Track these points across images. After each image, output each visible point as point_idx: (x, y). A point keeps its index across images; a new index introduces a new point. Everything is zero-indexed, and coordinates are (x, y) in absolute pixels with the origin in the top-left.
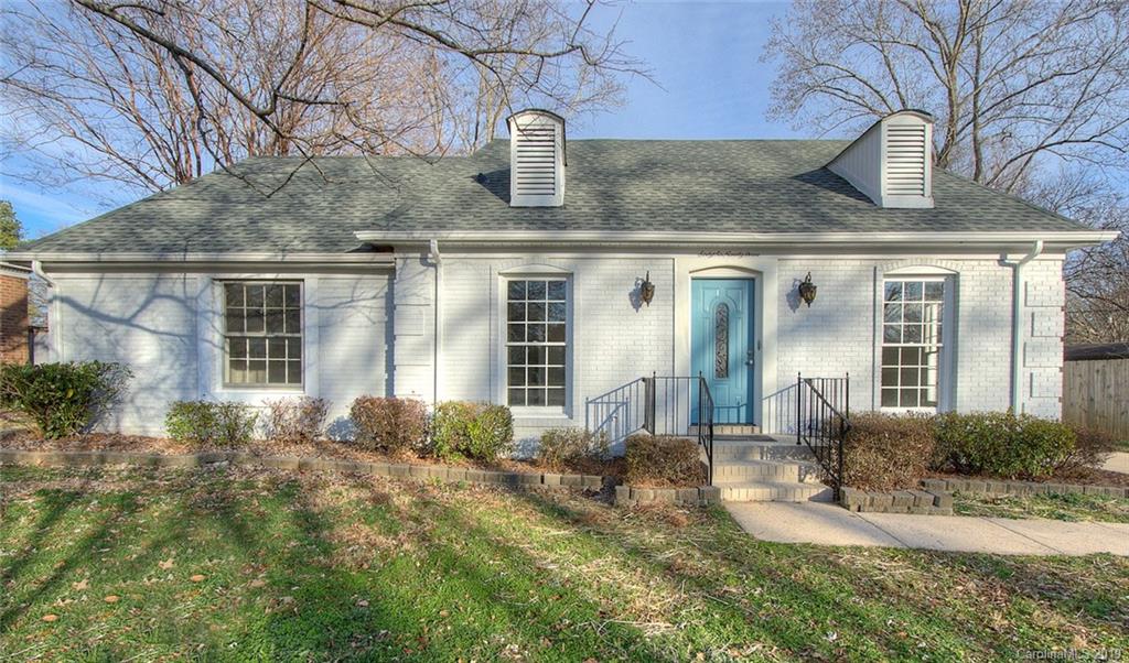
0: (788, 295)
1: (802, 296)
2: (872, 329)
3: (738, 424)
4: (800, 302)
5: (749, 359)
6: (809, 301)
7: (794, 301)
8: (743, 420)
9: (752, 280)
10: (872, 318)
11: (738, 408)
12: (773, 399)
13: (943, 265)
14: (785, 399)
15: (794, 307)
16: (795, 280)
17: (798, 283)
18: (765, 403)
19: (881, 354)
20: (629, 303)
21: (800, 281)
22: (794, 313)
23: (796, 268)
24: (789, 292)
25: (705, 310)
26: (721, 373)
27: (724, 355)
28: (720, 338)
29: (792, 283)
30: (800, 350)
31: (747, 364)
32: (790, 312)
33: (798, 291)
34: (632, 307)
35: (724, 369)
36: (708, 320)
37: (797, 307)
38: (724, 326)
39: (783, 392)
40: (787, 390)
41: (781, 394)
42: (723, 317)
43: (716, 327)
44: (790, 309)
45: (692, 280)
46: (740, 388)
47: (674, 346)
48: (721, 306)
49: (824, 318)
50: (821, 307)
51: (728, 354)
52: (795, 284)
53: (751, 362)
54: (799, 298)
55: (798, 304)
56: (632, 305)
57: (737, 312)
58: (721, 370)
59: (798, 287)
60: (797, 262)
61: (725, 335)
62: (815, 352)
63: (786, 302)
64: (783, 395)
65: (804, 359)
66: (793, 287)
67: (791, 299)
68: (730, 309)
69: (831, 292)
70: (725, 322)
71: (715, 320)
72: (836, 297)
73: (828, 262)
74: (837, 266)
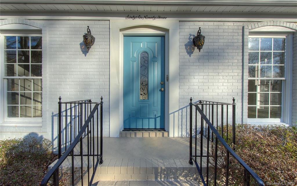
0: (186, 45)
1: (195, 46)
2: (241, 68)
3: (155, 129)
4: (194, 49)
5: (161, 88)
6: (200, 48)
7: (190, 49)
8: (158, 127)
9: (163, 37)
10: (241, 61)
11: (155, 119)
12: (176, 114)
13: (288, 26)
14: (184, 114)
15: (190, 53)
16: (191, 35)
17: (192, 37)
18: (171, 116)
19: (247, 84)
20: (80, 50)
21: (194, 35)
22: (190, 57)
23: (191, 27)
24: (187, 43)
25: (133, 56)
26: (144, 96)
27: (146, 85)
28: (143, 74)
29: (188, 37)
30: (194, 81)
31: (161, 90)
32: (187, 56)
33: (192, 42)
34: (82, 52)
35: (146, 94)
36: (135, 63)
37: (192, 53)
38: (146, 66)
39: (183, 109)
40: (186, 108)
41: (181, 110)
42: (145, 60)
43: (141, 67)
44: (188, 54)
45: (124, 36)
46: (156, 106)
47: (109, 79)
48: (144, 54)
49: (209, 60)
50: (208, 53)
51: (148, 84)
52: (191, 37)
53: (163, 89)
54: (193, 46)
55: (193, 50)
56: (82, 51)
57: (154, 57)
58: (144, 95)
59: (192, 40)
60: (192, 23)
61: (146, 72)
62: (204, 83)
63: (185, 50)
64: (183, 111)
65: (197, 87)
66: (189, 40)
67: (188, 47)
68: (150, 56)
69: (214, 43)
70: (147, 64)
71: (139, 62)
72: (218, 47)
73: (212, 23)
74: (218, 26)
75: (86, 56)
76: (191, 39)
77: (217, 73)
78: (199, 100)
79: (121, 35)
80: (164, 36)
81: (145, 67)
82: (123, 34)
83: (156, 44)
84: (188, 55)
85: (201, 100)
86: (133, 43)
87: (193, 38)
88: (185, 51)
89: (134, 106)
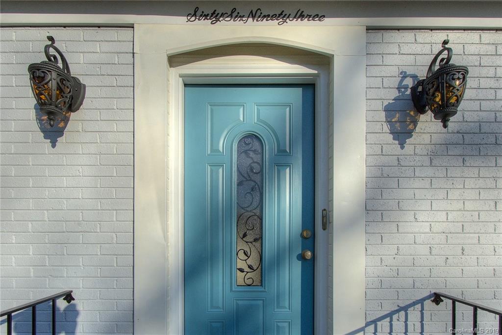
0: (388, 110)
1: (423, 109)
4: (416, 121)
5: (304, 249)
6: (444, 113)
7: (402, 122)
9: (308, 86)
15: (402, 134)
16: (404, 75)
17: (409, 82)
20: (35, 126)
21: (414, 77)
22: (402, 148)
23: (405, 49)
24: (391, 102)
25: (214, 150)
26: (249, 275)
27: (255, 240)
28: (246, 205)
29: (395, 82)
30: (417, 230)
31: (302, 257)
32: (394, 147)
33: (410, 97)
34: (42, 135)
35: (255, 268)
36: (221, 170)
37: (409, 134)
38: (255, 182)
39: (379, 323)
40: (388, 319)
41: (373, 326)
42: (254, 162)
43: (240, 184)
44: (394, 139)
45: (186, 85)
46: (287, 305)
47: (134, 221)
48: (249, 140)
49: (467, 158)
50: (460, 135)
51: (261, 238)
52: (405, 83)
53: (309, 254)
54: (412, 113)
55: (411, 127)
56: (43, 131)
57: (282, 152)
58: (249, 270)
59: (409, 92)
60: (409, 36)
61: (257, 198)
62: (449, 235)
63: (385, 125)
64: (379, 329)
65: (424, 250)
66: (399, 91)
67: (394, 117)
68: (267, 148)
69: (483, 103)
70: (257, 173)
71: (235, 169)
72: (493, 114)
73: (474, 36)
74: (494, 47)
75: (54, 146)
76: (406, 87)
77: (493, 204)
78: (433, 292)
79: (174, 77)
80: (314, 85)
81: (253, 184)
82: (180, 76)
83: (288, 109)
84: (397, 142)
85: (437, 291)
86: (214, 108)
87: (410, 86)
88: (386, 128)
89: (218, 307)
